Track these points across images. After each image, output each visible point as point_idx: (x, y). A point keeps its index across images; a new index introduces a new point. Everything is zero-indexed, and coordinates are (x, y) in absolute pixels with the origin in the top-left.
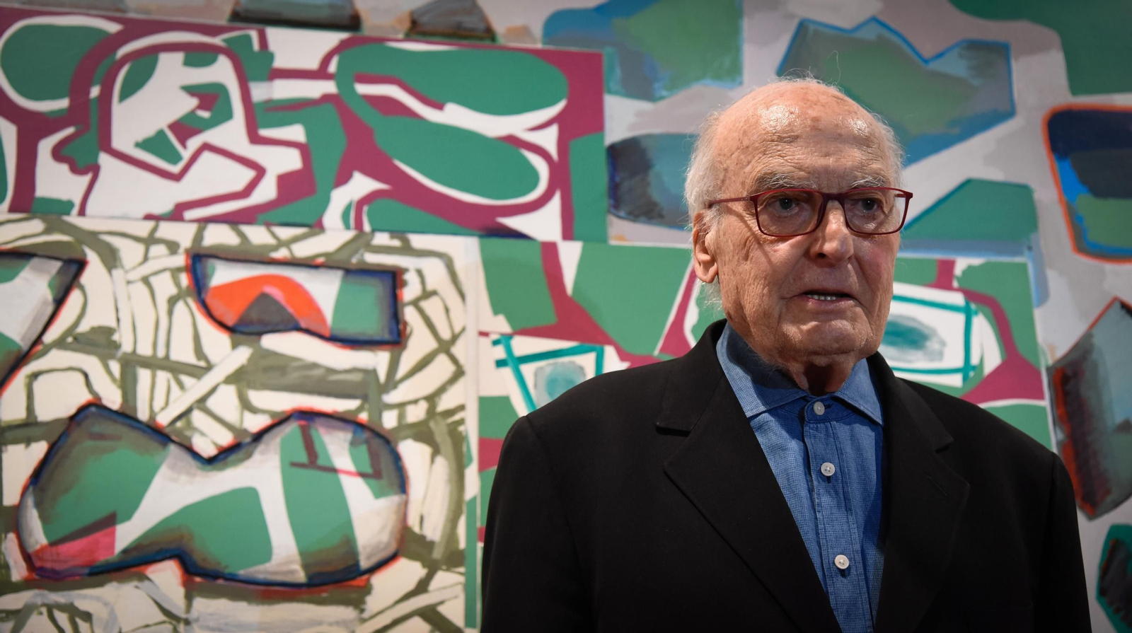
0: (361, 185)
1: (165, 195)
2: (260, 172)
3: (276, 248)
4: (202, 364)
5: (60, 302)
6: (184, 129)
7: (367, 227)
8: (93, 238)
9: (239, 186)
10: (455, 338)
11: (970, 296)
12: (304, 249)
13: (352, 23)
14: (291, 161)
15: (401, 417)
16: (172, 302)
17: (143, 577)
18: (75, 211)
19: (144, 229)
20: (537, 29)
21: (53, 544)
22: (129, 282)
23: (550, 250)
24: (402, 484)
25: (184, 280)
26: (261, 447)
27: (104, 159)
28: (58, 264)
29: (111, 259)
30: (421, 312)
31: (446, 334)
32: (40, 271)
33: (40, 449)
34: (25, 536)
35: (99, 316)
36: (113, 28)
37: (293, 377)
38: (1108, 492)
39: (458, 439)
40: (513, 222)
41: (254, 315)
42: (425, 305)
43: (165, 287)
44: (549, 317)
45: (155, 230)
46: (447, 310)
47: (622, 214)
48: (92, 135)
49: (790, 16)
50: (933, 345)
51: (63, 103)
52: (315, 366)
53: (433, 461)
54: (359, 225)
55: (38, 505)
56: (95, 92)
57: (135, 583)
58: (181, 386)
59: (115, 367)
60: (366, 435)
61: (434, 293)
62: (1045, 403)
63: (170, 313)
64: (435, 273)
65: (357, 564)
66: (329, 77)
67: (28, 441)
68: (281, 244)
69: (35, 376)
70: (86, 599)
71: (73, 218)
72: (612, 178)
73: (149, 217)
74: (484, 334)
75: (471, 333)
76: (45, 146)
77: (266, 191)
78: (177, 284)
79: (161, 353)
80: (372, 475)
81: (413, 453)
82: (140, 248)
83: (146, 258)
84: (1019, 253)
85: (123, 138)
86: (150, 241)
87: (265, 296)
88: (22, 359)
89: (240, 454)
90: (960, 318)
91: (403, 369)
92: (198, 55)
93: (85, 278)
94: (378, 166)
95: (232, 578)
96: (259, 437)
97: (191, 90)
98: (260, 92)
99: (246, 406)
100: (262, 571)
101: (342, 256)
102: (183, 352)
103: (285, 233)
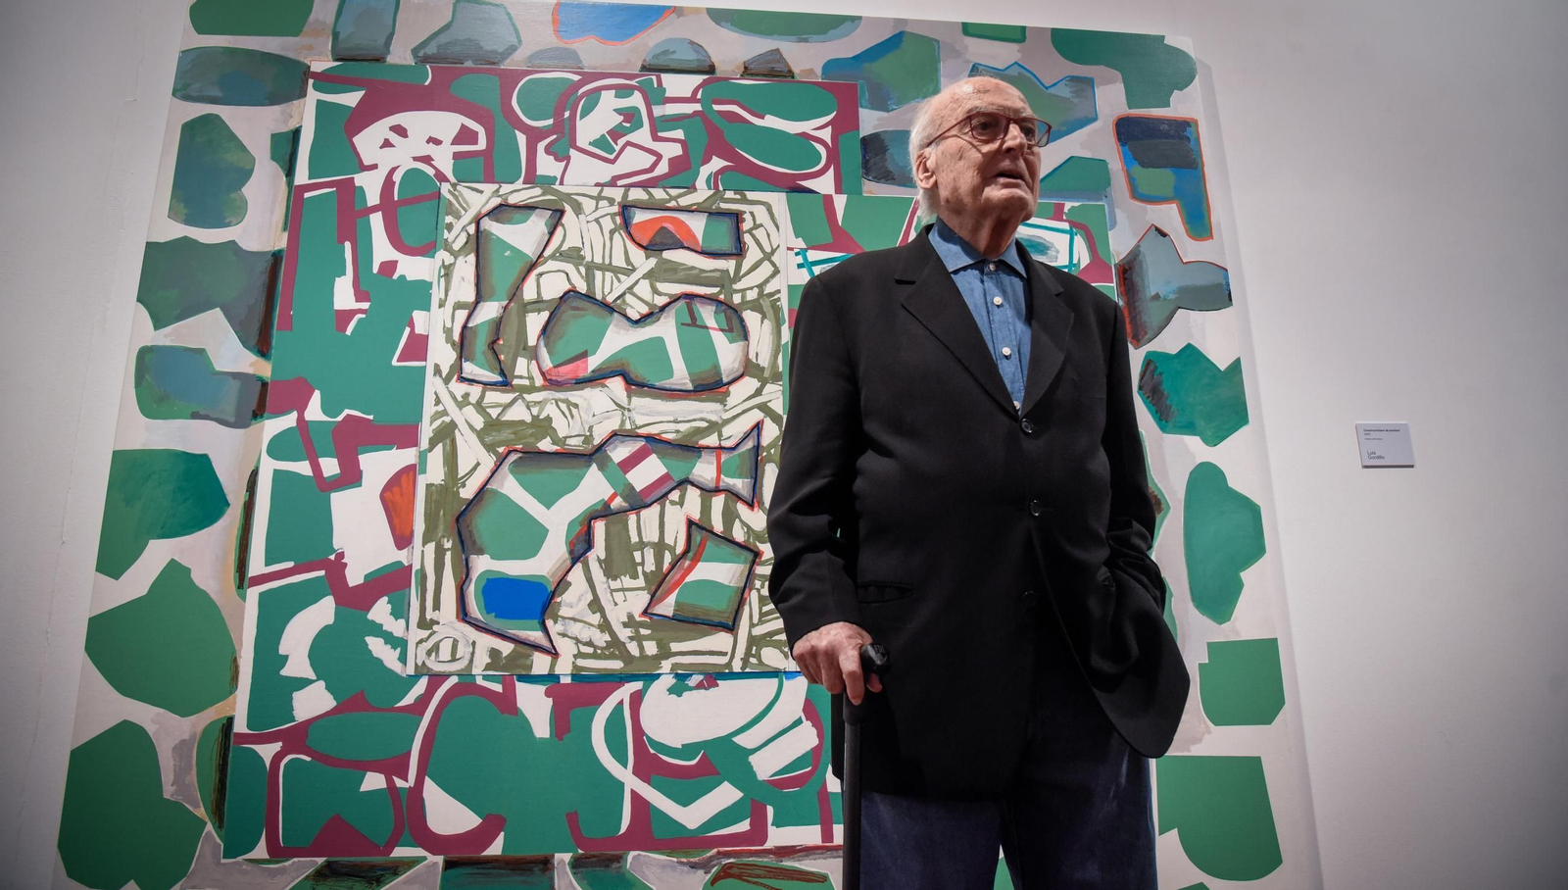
0: (717, 163)
1: (606, 172)
2: (659, 157)
3: (669, 201)
4: (630, 267)
5: (551, 234)
6: (616, 133)
7: (721, 188)
8: (568, 197)
9: (648, 166)
10: (773, 251)
11: (1073, 224)
12: (684, 202)
13: (710, 69)
14: (676, 150)
15: (743, 297)
16: (612, 232)
17: (604, 386)
18: (558, 182)
19: (595, 191)
20: (819, 72)
21: (555, 367)
22: (588, 222)
23: (828, 199)
24: (745, 336)
25: (618, 220)
26: (665, 314)
27: (573, 152)
28: (551, 212)
29: (578, 209)
30: (753, 236)
31: (768, 250)
32: (541, 216)
33: (545, 315)
34: (540, 362)
35: (572, 241)
36: (576, 78)
37: (681, 275)
38: (1146, 333)
39: (777, 310)
40: (806, 184)
41: (658, 240)
42: (754, 232)
43: (608, 224)
44: (829, 239)
45: (601, 191)
46: (769, 235)
47: (870, 178)
48: (565, 140)
49: (968, 62)
50: (1052, 253)
51: (550, 122)
52: (693, 268)
53: (762, 322)
54: (716, 187)
55: (546, 346)
56: (567, 114)
57: (600, 389)
58: (619, 280)
59: (583, 270)
60: (724, 307)
61: (761, 225)
62: (1114, 285)
63: (611, 239)
64: (761, 213)
65: (721, 380)
66: (698, 101)
67: (539, 311)
68: (672, 198)
69: (541, 275)
70: (575, 396)
71: (557, 187)
72: (864, 157)
73: (597, 185)
74: (789, 249)
75: (783, 248)
76: (541, 146)
77: (663, 168)
78: (614, 223)
79: (607, 262)
80: (728, 330)
81: (751, 318)
82: (594, 202)
83: (597, 208)
84: (1101, 200)
85: (582, 141)
86: (599, 198)
87: (663, 228)
88: (533, 266)
89: (653, 319)
90: (1068, 236)
91: (744, 270)
92: (623, 91)
93: (564, 220)
94: (727, 152)
95: (652, 387)
96: (663, 309)
97: (619, 111)
98: (658, 111)
99: (655, 291)
100: (667, 383)
101: (705, 205)
102: (619, 261)
103: (674, 192)
